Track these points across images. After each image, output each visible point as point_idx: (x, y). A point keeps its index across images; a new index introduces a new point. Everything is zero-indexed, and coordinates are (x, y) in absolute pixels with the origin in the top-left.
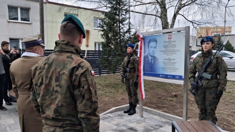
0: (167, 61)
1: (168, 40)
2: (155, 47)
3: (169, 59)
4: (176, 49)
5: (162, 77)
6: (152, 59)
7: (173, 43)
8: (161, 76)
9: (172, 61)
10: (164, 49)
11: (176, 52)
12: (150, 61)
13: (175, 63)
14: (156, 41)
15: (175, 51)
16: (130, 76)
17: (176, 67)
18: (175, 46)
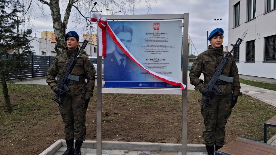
0: (151, 62)
1: (153, 31)
2: (128, 41)
3: (156, 60)
4: (166, 44)
5: (142, 87)
6: (122, 60)
7: (161, 36)
8: (140, 85)
9: (161, 62)
10: (146, 44)
11: (168, 49)
12: (120, 63)
13: (165, 65)
14: (131, 31)
15: (166, 47)
16: (77, 91)
17: (167, 70)
18: (166, 40)
